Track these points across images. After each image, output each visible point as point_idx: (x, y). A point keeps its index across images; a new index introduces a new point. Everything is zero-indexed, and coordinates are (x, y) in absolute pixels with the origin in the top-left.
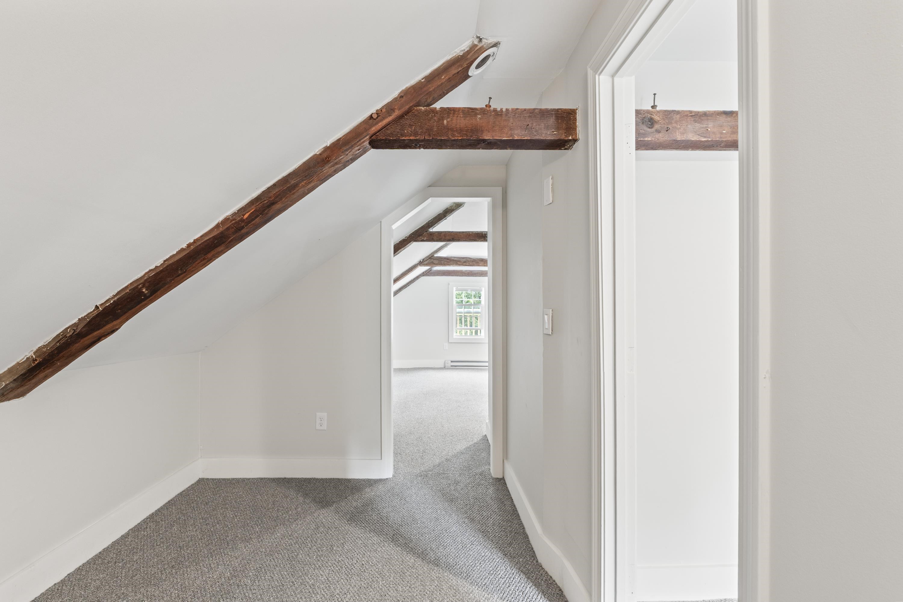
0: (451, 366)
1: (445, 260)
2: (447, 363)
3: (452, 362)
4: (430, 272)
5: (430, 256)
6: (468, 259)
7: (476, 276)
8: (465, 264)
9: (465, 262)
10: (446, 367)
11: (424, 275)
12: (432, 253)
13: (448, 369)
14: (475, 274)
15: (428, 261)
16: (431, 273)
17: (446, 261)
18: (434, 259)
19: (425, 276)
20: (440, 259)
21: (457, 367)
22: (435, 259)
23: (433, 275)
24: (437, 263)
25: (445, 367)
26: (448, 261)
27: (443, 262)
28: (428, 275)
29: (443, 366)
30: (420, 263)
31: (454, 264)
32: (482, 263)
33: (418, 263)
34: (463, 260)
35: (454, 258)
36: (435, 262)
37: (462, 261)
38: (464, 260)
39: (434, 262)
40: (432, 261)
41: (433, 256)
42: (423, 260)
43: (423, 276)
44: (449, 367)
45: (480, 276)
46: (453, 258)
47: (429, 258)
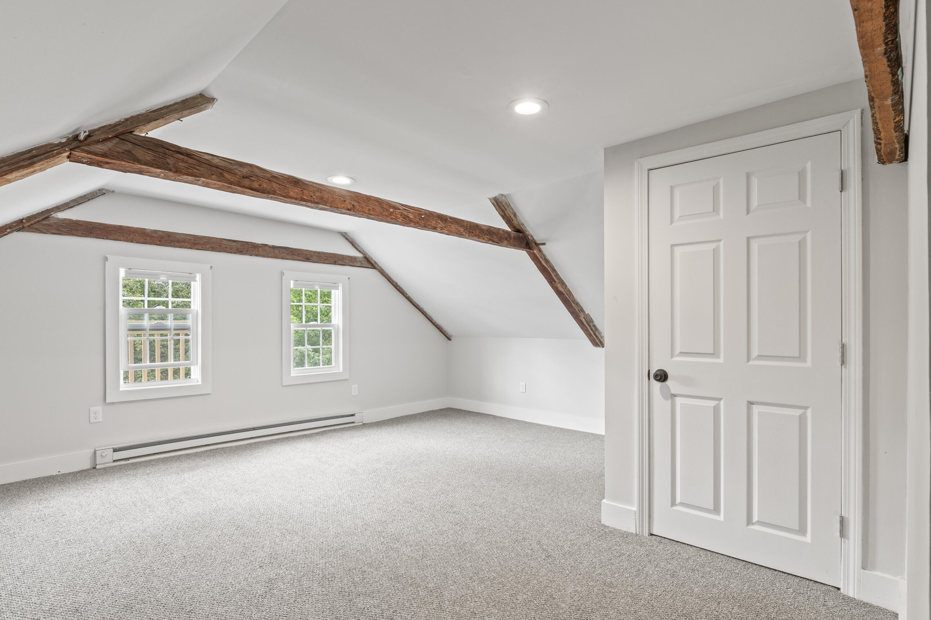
0: (114, 461)
1: (181, 156)
2: (102, 456)
3: (115, 450)
4: (45, 222)
5: (121, 129)
6: (257, 171)
7: (181, 247)
8: (246, 182)
9: (247, 177)
10: (98, 467)
11: (23, 227)
12: (127, 120)
13: (107, 471)
14: (178, 241)
15: (109, 145)
16: (49, 225)
17: (183, 161)
18: (134, 144)
19: (27, 231)
20: (161, 150)
21: (131, 461)
22: (137, 142)
23: (54, 231)
24: (148, 158)
25: (95, 468)
26: (191, 161)
27: (171, 161)
28: (37, 229)
29: (87, 465)
30: (74, 144)
31: (214, 177)
32: (296, 191)
33: (64, 140)
34: (241, 169)
35: (211, 157)
36: (139, 153)
37: (239, 173)
38: (245, 171)
39: (134, 152)
40: (125, 148)
41: (131, 132)
42: (89, 136)
43: (19, 230)
44: (107, 465)
45: (191, 248)
46: (206, 157)
47: (116, 136)
